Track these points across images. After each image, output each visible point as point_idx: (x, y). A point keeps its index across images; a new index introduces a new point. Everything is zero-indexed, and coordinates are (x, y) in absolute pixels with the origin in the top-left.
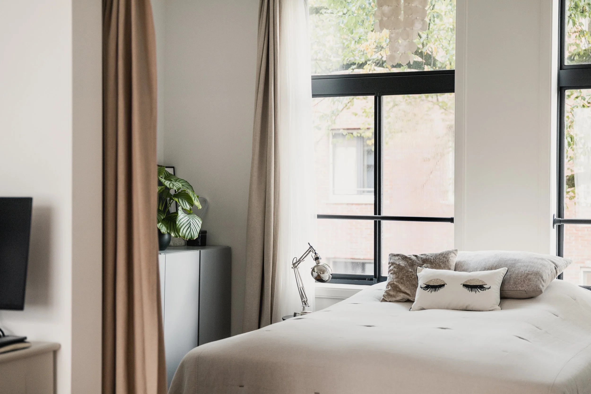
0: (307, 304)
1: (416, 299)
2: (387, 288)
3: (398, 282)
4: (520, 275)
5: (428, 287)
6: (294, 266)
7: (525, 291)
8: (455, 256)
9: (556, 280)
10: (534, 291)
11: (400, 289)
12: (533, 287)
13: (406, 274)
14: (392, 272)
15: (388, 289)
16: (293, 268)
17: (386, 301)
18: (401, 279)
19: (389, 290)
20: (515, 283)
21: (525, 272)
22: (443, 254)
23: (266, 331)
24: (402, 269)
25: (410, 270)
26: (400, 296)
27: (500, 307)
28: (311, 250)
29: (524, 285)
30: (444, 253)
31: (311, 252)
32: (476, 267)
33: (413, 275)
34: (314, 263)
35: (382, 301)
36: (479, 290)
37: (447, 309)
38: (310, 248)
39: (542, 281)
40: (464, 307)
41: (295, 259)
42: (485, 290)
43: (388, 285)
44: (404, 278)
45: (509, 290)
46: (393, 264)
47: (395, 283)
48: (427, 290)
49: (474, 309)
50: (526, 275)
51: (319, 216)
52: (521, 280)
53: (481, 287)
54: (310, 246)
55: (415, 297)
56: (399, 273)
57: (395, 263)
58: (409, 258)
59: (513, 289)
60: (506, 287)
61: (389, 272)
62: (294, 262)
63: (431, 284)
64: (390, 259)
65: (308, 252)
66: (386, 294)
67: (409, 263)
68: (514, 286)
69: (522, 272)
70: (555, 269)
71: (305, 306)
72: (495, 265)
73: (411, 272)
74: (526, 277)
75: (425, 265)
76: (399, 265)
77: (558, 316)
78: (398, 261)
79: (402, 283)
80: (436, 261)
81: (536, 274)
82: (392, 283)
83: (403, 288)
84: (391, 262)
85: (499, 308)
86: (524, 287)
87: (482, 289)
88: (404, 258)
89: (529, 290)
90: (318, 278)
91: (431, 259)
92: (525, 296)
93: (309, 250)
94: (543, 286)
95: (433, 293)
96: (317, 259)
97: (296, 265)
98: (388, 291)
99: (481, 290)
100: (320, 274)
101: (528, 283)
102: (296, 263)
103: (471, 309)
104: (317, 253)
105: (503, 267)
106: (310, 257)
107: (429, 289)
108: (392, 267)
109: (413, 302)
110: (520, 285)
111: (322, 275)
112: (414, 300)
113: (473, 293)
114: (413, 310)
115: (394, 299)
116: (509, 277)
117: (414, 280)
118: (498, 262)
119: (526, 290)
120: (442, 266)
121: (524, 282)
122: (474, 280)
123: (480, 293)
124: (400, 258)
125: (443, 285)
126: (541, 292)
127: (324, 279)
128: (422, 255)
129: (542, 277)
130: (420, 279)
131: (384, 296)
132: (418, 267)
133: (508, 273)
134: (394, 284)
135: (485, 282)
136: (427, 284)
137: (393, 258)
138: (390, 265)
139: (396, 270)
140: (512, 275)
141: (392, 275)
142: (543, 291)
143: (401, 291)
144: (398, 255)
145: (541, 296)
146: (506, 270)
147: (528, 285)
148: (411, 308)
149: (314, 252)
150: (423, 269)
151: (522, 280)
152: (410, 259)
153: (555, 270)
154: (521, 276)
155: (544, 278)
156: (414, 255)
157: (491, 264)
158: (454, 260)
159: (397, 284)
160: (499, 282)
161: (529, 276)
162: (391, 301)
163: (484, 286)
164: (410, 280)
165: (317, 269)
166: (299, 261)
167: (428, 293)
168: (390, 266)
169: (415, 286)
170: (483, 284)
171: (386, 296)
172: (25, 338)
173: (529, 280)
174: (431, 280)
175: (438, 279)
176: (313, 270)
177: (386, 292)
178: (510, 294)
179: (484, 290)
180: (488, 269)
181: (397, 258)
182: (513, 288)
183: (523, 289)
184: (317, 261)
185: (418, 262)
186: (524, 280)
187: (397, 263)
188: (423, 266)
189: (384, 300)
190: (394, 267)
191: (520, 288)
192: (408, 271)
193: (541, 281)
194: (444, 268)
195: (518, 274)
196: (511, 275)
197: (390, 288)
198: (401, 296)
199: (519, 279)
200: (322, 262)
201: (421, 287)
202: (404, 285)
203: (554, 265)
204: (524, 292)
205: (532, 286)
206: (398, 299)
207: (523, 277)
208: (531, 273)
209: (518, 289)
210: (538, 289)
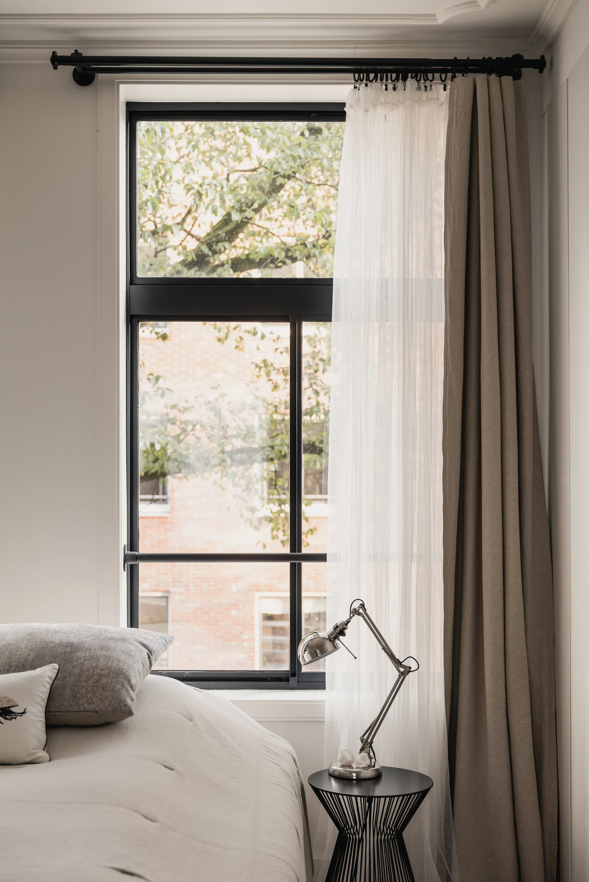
4: (84, 678)
7: (97, 712)
10: (115, 711)
12: (112, 703)
20: (74, 696)
21: (93, 671)
27: (47, 752)
29: (94, 699)
39: (129, 688)
42: (15, 718)
45: (63, 712)
50: (96, 677)
52: (88, 690)
59: (71, 709)
60: (56, 706)
68: (73, 702)
69: (89, 670)
70: (149, 657)
72: (32, 659)
74: (97, 681)
77: (172, 770)
81: (117, 674)
85: (44, 754)
86: (93, 703)
87: (8, 717)
89: (104, 709)
92: (97, 721)
94: (132, 700)
99: (6, 719)
101: (101, 695)
105: (49, 662)
110: (85, 700)
116: (61, 683)
118: (37, 651)
119: (97, 709)
121: (94, 693)
126: (129, 712)
129: (129, 681)
133: (59, 675)
135: (13, 701)
140: (67, 679)
142: (133, 710)
145: (128, 721)
146: (55, 669)
147: (102, 700)
151: (90, 689)
153: (148, 660)
154: (87, 681)
155: (133, 681)
157: (22, 656)
160: (43, 696)
161: (104, 681)
163: (12, 709)
170: (10, 705)
173: (103, 688)
178: (65, 718)
179: (12, 718)
180: (16, 669)
182: (70, 706)
183: (92, 707)
186: (92, 689)
191: (86, 705)
193: (127, 690)
195: (80, 675)
196: (64, 678)
199: (83, 688)
203: (147, 651)
204: (95, 714)
205: (110, 702)
207: (91, 682)
208: (106, 672)
209: (82, 708)
210: (122, 707)
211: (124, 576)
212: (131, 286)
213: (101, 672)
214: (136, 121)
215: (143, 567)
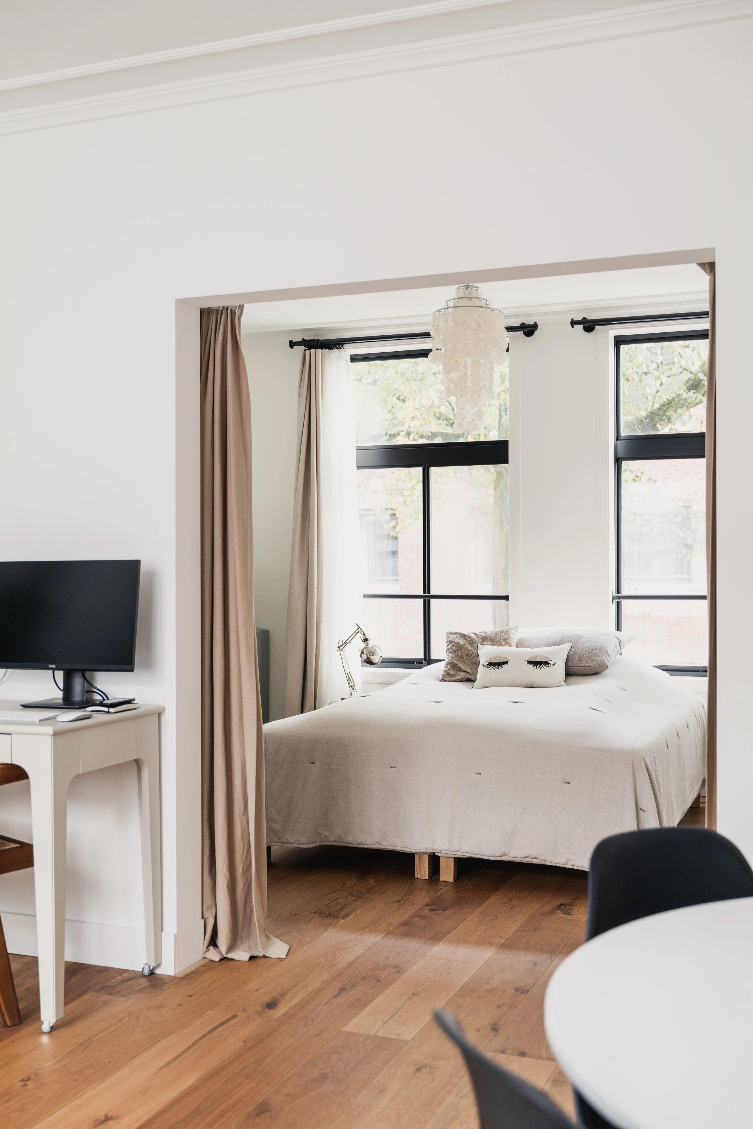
0: (354, 689)
1: (478, 677)
2: (445, 667)
3: (458, 661)
4: (584, 651)
5: (490, 664)
6: (339, 649)
7: (591, 667)
8: (516, 633)
9: (618, 656)
10: (599, 667)
11: (460, 668)
13: (466, 653)
14: (450, 650)
15: (447, 669)
16: (339, 650)
17: (446, 681)
18: (461, 657)
19: (449, 669)
20: (579, 659)
21: (589, 647)
22: (503, 631)
23: (334, 707)
24: (461, 647)
25: (470, 648)
26: (460, 675)
27: (566, 683)
28: (359, 631)
29: (589, 661)
30: (505, 630)
31: (359, 634)
32: (538, 644)
33: (473, 653)
34: (363, 645)
35: (441, 681)
36: (543, 666)
37: (511, 686)
38: (357, 629)
39: (607, 656)
40: (529, 684)
41: (341, 641)
42: (550, 666)
43: (446, 664)
44: (464, 657)
45: (574, 667)
46: (451, 642)
47: (455, 662)
48: (489, 667)
49: (539, 686)
50: (590, 650)
51: (366, 596)
53: (546, 663)
54: (358, 627)
55: (476, 675)
56: (458, 652)
57: (453, 641)
58: (468, 636)
59: (578, 666)
60: (571, 663)
61: (447, 651)
62: (340, 644)
63: (494, 661)
64: (448, 637)
65: (356, 633)
66: (445, 673)
67: (468, 641)
68: (579, 662)
69: (587, 647)
70: (619, 644)
71: (352, 691)
72: (558, 641)
73: (471, 650)
74: (591, 652)
75: (485, 643)
76: (458, 643)
77: (625, 691)
78: (456, 639)
79: (462, 662)
80: (496, 638)
81: (601, 649)
82: (452, 661)
83: (463, 667)
84: (449, 640)
85: (564, 683)
86: (589, 662)
88: (463, 636)
89: (594, 665)
90: (367, 661)
91: (491, 636)
92: (592, 672)
93: (357, 631)
94: (608, 661)
95: (496, 670)
96: (366, 640)
97: (342, 648)
98: (447, 671)
99: (546, 666)
100: (370, 656)
101: (593, 658)
102: (342, 645)
103: (536, 686)
104: (365, 634)
105: (566, 643)
106: (358, 639)
107: (492, 667)
108: (450, 646)
109: (474, 681)
110: (585, 661)
111: (371, 657)
112: (476, 679)
113: (538, 669)
114: (475, 689)
115: (454, 679)
116: (573, 653)
117: (474, 658)
118: (561, 638)
119: (591, 666)
120: (503, 643)
121: (589, 658)
122: (538, 656)
123: (545, 669)
124: (459, 636)
125: (507, 662)
126: (607, 667)
127: (374, 662)
128: (481, 632)
129: (607, 652)
130: (481, 657)
131: (442, 675)
132: (479, 645)
133: (572, 649)
134: (453, 663)
135: (549, 658)
136: (490, 662)
137: (451, 636)
138: (448, 643)
139: (455, 648)
141: (451, 653)
142: (609, 666)
143: (460, 670)
144: (456, 633)
145: (606, 672)
146: (570, 645)
147: (593, 661)
148: (473, 687)
149: (363, 633)
150: (485, 646)
151: (587, 656)
152: (470, 637)
154: (586, 652)
155: (609, 653)
156: (472, 633)
157: (554, 640)
158: (515, 637)
159: (457, 662)
160: (564, 658)
161: (594, 652)
162: (451, 680)
163: (548, 662)
164: (471, 658)
165: (367, 651)
166: (346, 643)
167: (490, 670)
168: (448, 645)
169: (476, 665)
170: (548, 660)
171: (445, 676)
172: (134, 700)
173: (594, 655)
174: (494, 658)
175: (500, 656)
176: (362, 652)
177: (445, 671)
178: (576, 670)
180: (552, 645)
181: (455, 636)
182: (578, 664)
183: (588, 665)
184: (366, 642)
185: (478, 639)
186: (589, 656)
187: (456, 641)
188: (483, 644)
189: (443, 680)
190: (453, 646)
191: (585, 663)
192: (467, 649)
193: (606, 657)
194: (506, 645)
195: (582, 649)
196: (575, 651)
197: (449, 667)
198: (462, 675)
199: (584, 655)
200: (371, 643)
201: (483, 665)
202: (465, 663)
203: (618, 640)
204: (589, 668)
205: (597, 662)
206: (458, 678)
207: (587, 653)
208: (596, 648)
209: (583, 665)
210: (603, 664)
211: (613, 608)
212: (617, 441)
213: (593, 648)
214: (620, 345)
215: (625, 602)
